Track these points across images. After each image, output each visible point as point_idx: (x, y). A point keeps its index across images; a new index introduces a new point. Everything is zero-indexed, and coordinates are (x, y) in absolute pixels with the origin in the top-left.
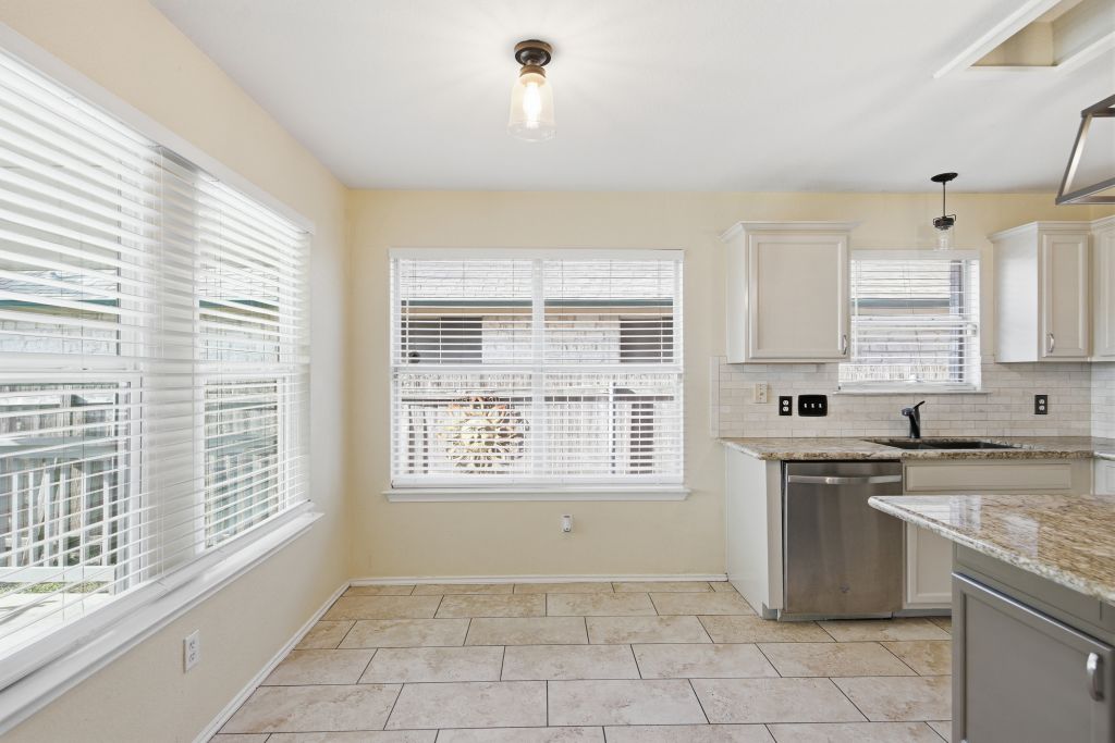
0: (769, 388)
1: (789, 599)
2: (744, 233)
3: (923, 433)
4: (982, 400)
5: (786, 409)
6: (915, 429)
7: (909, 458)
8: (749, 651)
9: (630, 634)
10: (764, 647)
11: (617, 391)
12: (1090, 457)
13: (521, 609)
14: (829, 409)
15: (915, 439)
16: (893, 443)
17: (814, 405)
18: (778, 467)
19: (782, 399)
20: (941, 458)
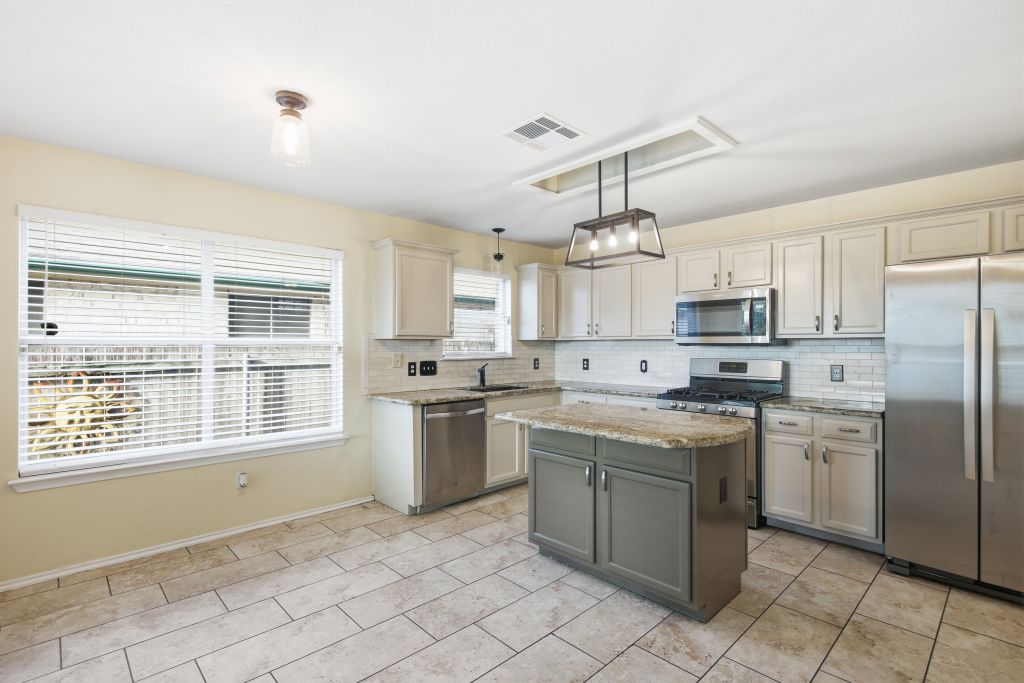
0: (402, 357)
1: (427, 497)
2: (391, 247)
3: (487, 383)
4: (512, 362)
5: (413, 371)
6: (483, 381)
7: (488, 397)
8: (408, 536)
9: (321, 551)
10: (417, 530)
11: (251, 362)
12: (560, 390)
13: (209, 562)
14: (439, 370)
15: (483, 386)
16: (473, 389)
17: (429, 368)
18: (419, 409)
19: (410, 364)
20: (502, 396)
